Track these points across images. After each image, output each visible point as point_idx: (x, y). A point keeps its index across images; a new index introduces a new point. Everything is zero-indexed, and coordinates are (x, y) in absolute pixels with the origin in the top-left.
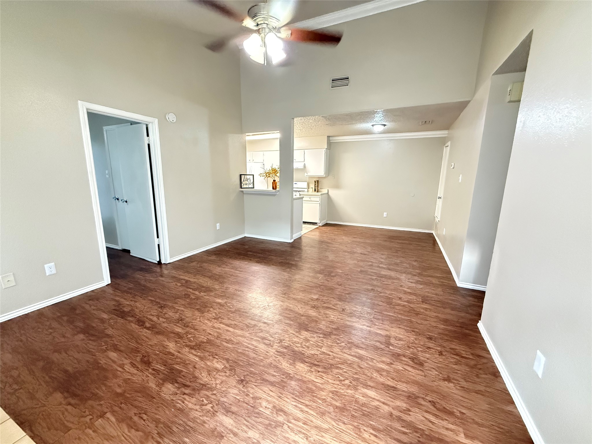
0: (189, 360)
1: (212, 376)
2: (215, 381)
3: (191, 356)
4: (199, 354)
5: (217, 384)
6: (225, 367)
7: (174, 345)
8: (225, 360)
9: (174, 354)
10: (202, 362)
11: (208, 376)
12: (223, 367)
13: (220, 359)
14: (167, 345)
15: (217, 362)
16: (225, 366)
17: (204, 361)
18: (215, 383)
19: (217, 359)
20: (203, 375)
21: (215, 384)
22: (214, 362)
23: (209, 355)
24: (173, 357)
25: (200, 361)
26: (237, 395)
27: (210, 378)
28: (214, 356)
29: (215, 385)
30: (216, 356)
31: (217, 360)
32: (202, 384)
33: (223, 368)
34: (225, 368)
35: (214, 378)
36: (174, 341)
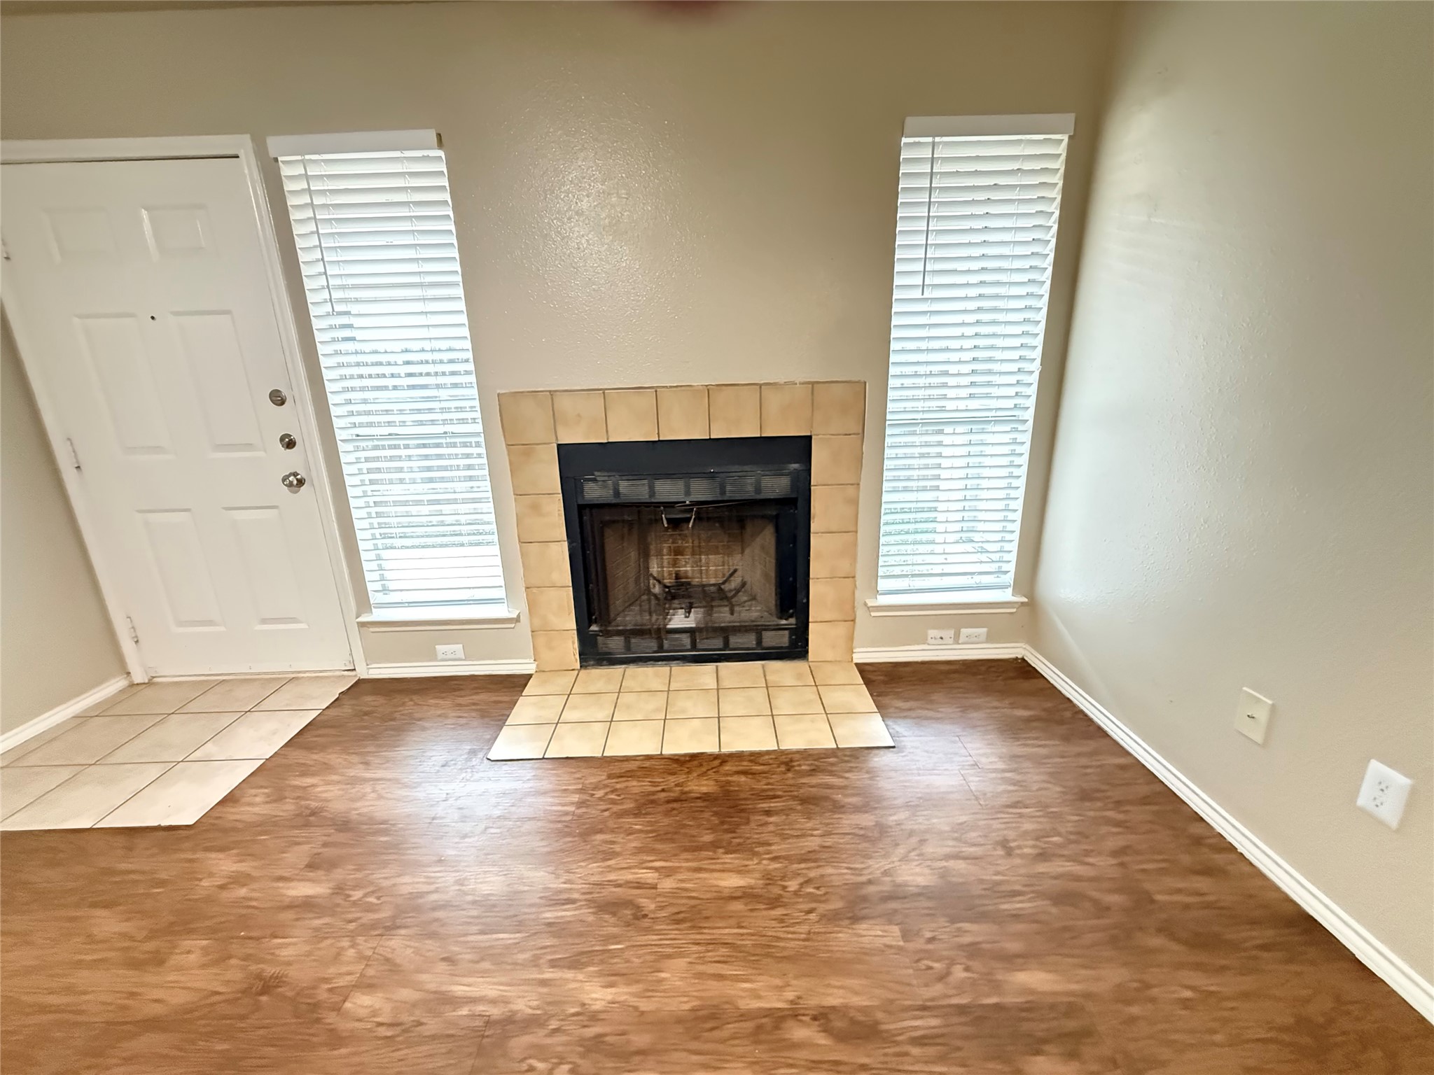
0: (484, 973)
1: (377, 959)
2: (359, 952)
3: (492, 992)
4: (464, 1011)
5: (352, 947)
6: (337, 1008)
7: (585, 998)
8: (344, 1034)
9: (553, 967)
10: (432, 987)
11: (390, 956)
12: (348, 1005)
13: (370, 1030)
14: (611, 985)
15: (375, 1013)
16: (339, 1010)
17: (427, 991)
18: (361, 947)
19: (380, 1024)
20: (409, 951)
21: (358, 944)
22: (388, 1007)
23: (420, 1024)
24: (549, 957)
25: (444, 988)
26: (280, 946)
27: (382, 952)
28: (398, 1030)
29: (358, 941)
30: (389, 1034)
31: (379, 1019)
32: (399, 927)
33: (344, 1001)
34: (336, 1003)
35: (368, 958)
36: (602, 1016)
